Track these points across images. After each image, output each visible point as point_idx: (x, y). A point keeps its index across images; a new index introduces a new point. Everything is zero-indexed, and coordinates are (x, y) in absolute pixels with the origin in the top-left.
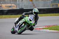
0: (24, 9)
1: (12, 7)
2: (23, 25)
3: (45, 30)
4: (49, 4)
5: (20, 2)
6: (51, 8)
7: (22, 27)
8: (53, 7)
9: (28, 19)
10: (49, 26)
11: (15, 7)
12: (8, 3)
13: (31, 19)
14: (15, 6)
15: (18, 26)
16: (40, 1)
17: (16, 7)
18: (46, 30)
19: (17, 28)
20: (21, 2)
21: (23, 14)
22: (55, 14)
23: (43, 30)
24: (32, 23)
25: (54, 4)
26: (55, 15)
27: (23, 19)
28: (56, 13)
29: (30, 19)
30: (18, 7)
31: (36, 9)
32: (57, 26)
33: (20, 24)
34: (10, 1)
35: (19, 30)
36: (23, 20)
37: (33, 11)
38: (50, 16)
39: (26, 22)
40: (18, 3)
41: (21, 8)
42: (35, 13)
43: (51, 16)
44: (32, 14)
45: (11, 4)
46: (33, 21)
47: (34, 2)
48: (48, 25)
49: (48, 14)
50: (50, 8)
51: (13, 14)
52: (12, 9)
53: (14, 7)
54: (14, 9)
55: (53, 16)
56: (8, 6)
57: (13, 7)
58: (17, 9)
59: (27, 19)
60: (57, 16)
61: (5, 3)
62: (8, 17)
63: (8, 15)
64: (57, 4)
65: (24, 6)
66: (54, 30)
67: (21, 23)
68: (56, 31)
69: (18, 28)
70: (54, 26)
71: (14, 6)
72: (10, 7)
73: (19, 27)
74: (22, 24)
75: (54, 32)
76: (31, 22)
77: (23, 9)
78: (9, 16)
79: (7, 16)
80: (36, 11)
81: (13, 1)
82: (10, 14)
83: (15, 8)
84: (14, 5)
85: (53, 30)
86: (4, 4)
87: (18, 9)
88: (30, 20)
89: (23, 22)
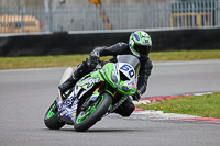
0: (71, 32)
1: (26, 28)
2: (96, 94)
3: (148, 112)
4: (162, 15)
5: (54, 10)
6: (172, 29)
7: (91, 103)
8: (179, 28)
9: (115, 73)
10: (165, 98)
11: (38, 28)
12: (9, 13)
13: (126, 73)
14: (37, 22)
15: (74, 99)
16: (129, 3)
17: (41, 26)
18: (154, 112)
19: (70, 107)
20: (59, 10)
21: (95, 53)
22: (184, 53)
23: (143, 113)
24: (130, 87)
25: (182, 14)
26: (186, 58)
27: (92, 71)
28: (189, 49)
29: (121, 73)
30: (47, 27)
31: (143, 33)
32: (192, 97)
33: (82, 90)
34: (19, 3)
35: (80, 117)
36: (95, 77)
37: (132, 42)
38: (166, 60)
39: (106, 82)
40: (47, 10)
41: (57, 30)
42: (137, 47)
43: (170, 60)
44: (126, 51)
45: (23, 15)
46: (132, 79)
47: (107, 9)
48: (160, 95)
49: (160, 53)
50: (167, 29)
51: (29, 51)
52: (25, 34)
53: (34, 27)
54: (31, 33)
55: (180, 60)
56: (10, 24)
57: (30, 28)
58: (43, 33)
59: (110, 70)
60: (192, 59)
62: (10, 65)
63: (12, 56)
64: (193, 14)
65: (69, 24)
66: (184, 112)
67: (85, 87)
68: (191, 117)
69: (75, 107)
70: (180, 100)
71: (33, 24)
72: (18, 25)
73: (80, 104)
74: (90, 92)
75: (184, 121)
76: (125, 83)
77: (66, 33)
78: (13, 59)
79: (8, 59)
80: (141, 42)
81: (27, 4)
82: (19, 53)
83: (35, 31)
84: (34, 19)
85: (177, 112)
87: (48, 32)
88: (123, 78)
89: (96, 85)
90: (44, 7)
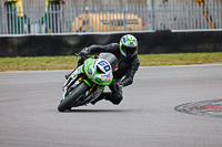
0: (173, 31)
1: (129, 26)
2: (77, 83)
5: (156, 8)
9: (91, 67)
17: (143, 24)
20: (162, 8)
24: (104, 79)
30: (149, 25)
31: (129, 38)
33: (71, 79)
40: (150, 8)
45: (125, 13)
52: (128, 32)
54: (133, 31)
56: (112, 22)
57: (132, 26)
58: (146, 32)
59: (89, 64)
61: (101, 11)
67: (73, 77)
76: (99, 76)
83: (137, 29)
86: (99, 12)
90: (146, 5)
